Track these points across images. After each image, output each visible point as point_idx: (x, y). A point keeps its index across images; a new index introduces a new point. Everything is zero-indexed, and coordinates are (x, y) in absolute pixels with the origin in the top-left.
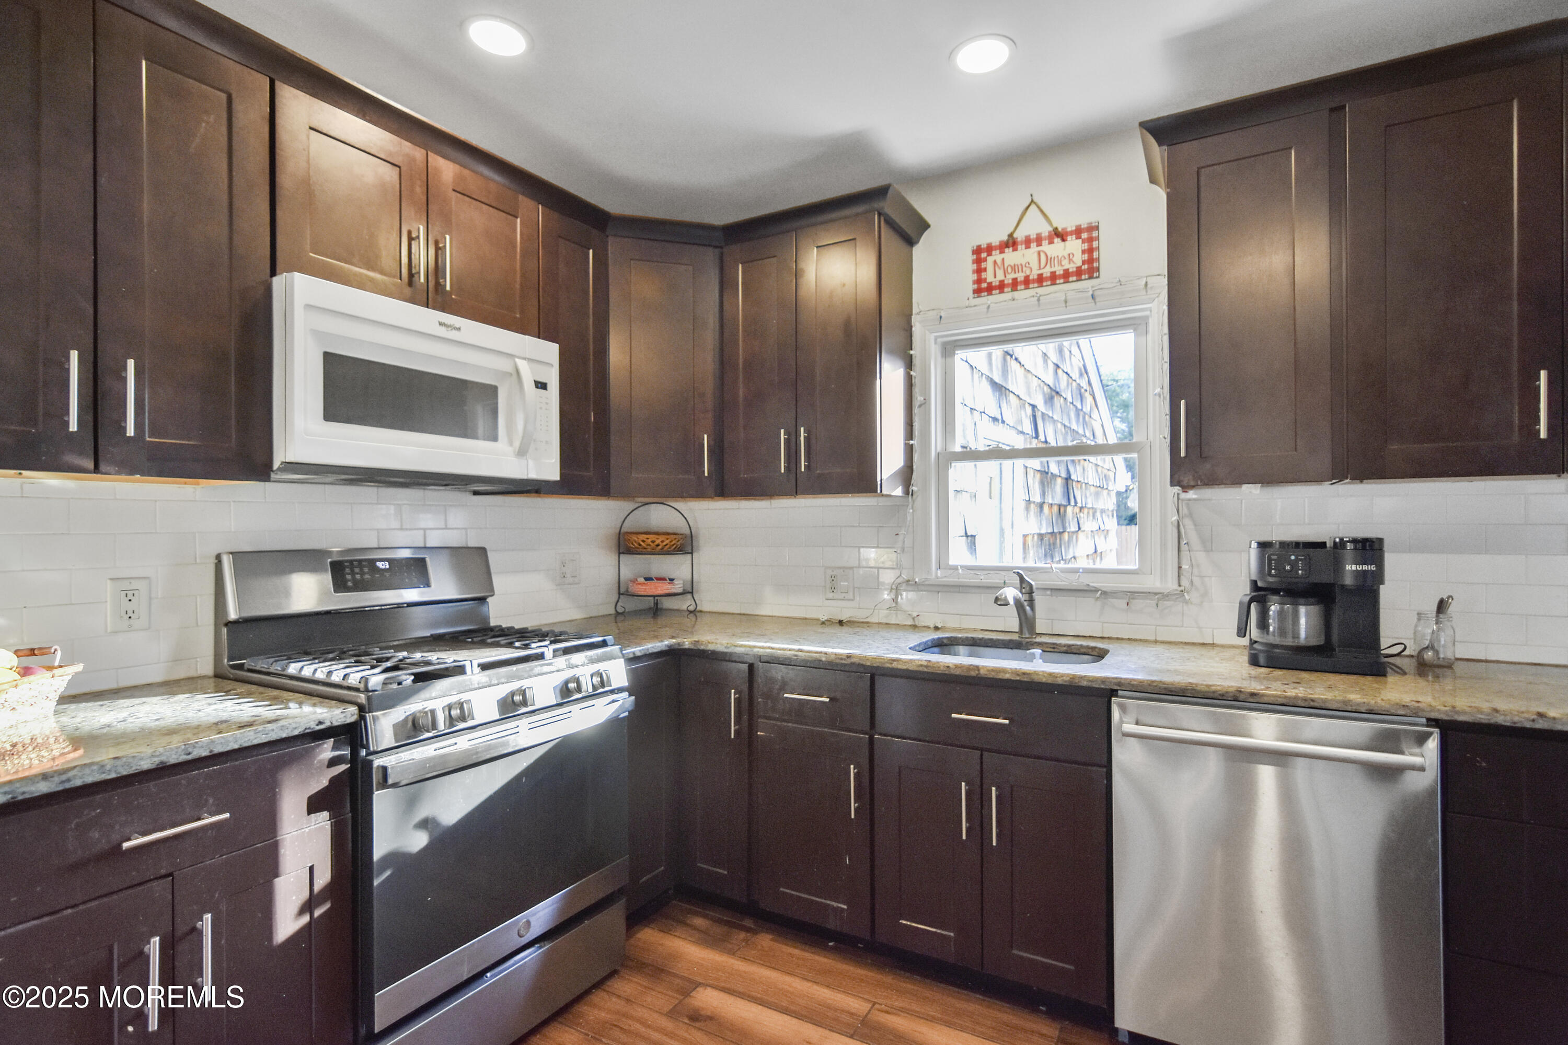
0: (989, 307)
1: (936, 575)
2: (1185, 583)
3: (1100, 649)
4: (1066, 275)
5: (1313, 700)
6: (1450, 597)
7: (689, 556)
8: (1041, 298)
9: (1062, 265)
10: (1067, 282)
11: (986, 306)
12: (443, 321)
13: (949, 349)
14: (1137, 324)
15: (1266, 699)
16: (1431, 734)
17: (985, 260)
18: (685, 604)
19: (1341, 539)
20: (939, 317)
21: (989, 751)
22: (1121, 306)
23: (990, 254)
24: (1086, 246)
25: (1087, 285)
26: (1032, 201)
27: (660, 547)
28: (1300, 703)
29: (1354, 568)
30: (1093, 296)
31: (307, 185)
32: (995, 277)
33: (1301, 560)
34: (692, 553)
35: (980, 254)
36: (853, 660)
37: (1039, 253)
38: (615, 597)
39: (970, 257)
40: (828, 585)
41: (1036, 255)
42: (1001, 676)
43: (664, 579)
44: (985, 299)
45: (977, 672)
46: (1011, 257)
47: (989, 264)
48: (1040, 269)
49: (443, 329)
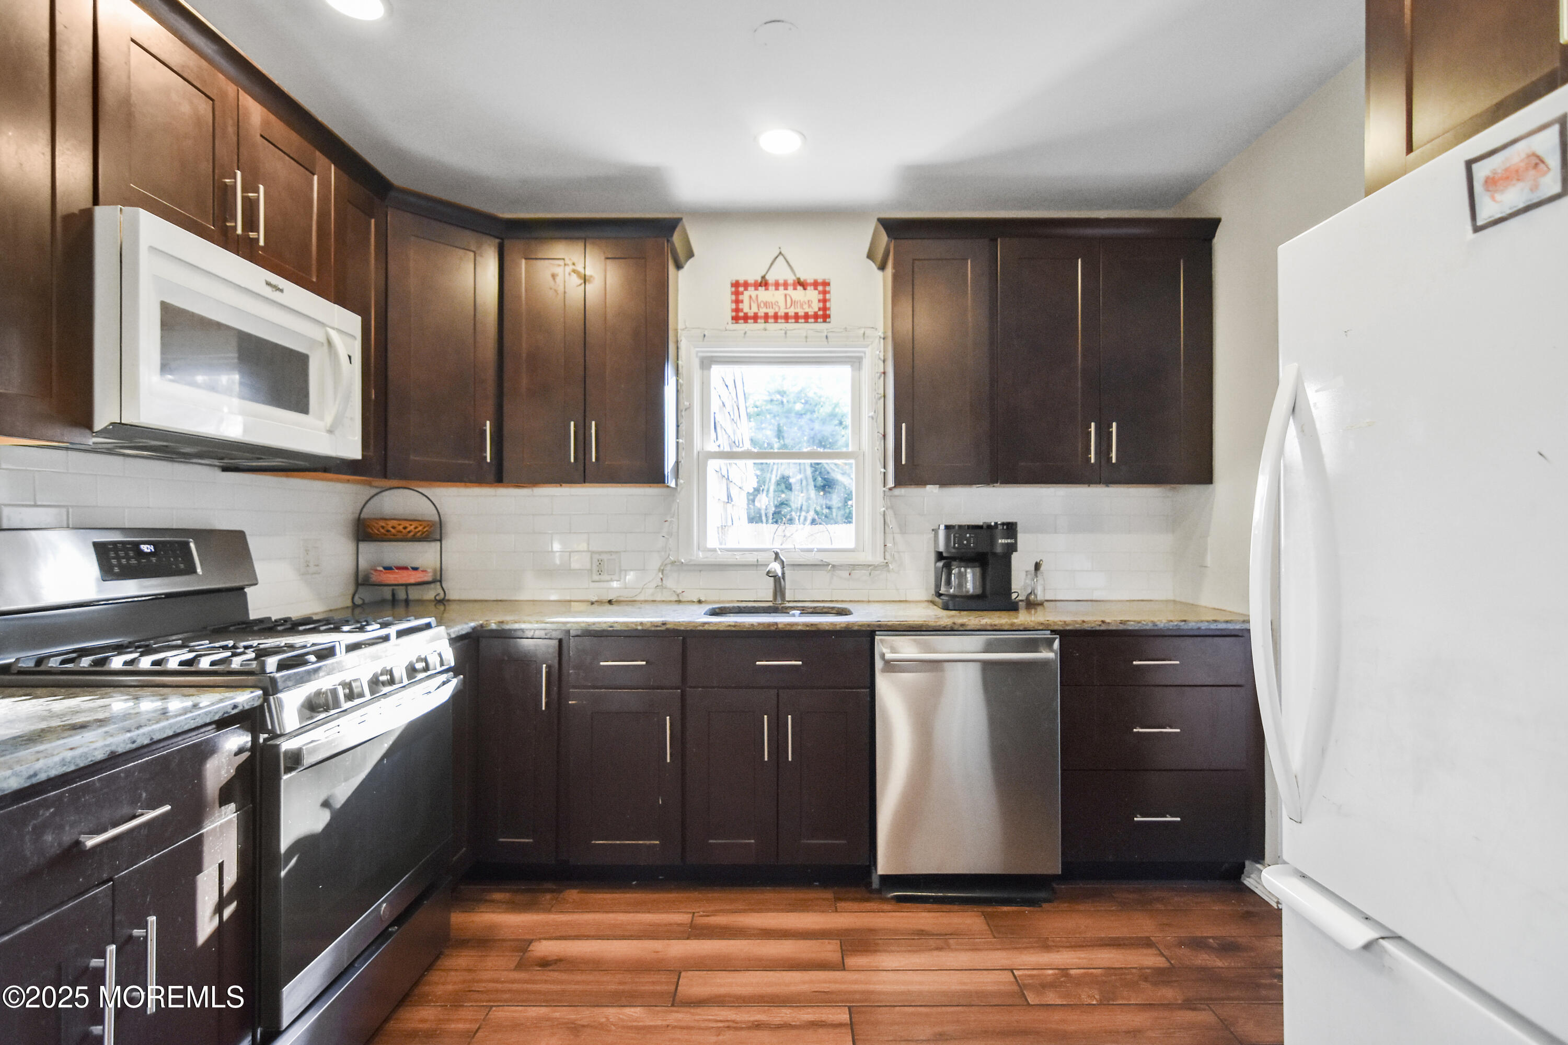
0: (745, 333)
1: (701, 556)
2: (888, 557)
3: (838, 608)
4: (806, 317)
5: (995, 625)
6: (1041, 560)
7: (438, 543)
8: (788, 332)
9: (803, 309)
10: (807, 322)
11: (743, 332)
12: (269, 280)
13: (707, 363)
14: (855, 362)
15: (969, 628)
16: (1055, 639)
17: (742, 293)
18: (430, 594)
19: (996, 523)
20: (703, 335)
21: (784, 688)
22: (846, 346)
23: (746, 289)
24: (821, 297)
25: (821, 326)
26: (780, 253)
27: (412, 534)
28: (989, 628)
29: (1003, 541)
30: (827, 337)
31: (126, 102)
32: (750, 309)
33: (972, 537)
34: (440, 540)
35: (738, 287)
36: (668, 626)
37: (786, 296)
38: (351, 589)
39: (729, 289)
40: (595, 568)
41: (783, 297)
42: (794, 628)
43: (406, 568)
44: (741, 326)
45: (775, 627)
46: (763, 295)
47: (745, 297)
48: (786, 308)
49: (269, 289)
